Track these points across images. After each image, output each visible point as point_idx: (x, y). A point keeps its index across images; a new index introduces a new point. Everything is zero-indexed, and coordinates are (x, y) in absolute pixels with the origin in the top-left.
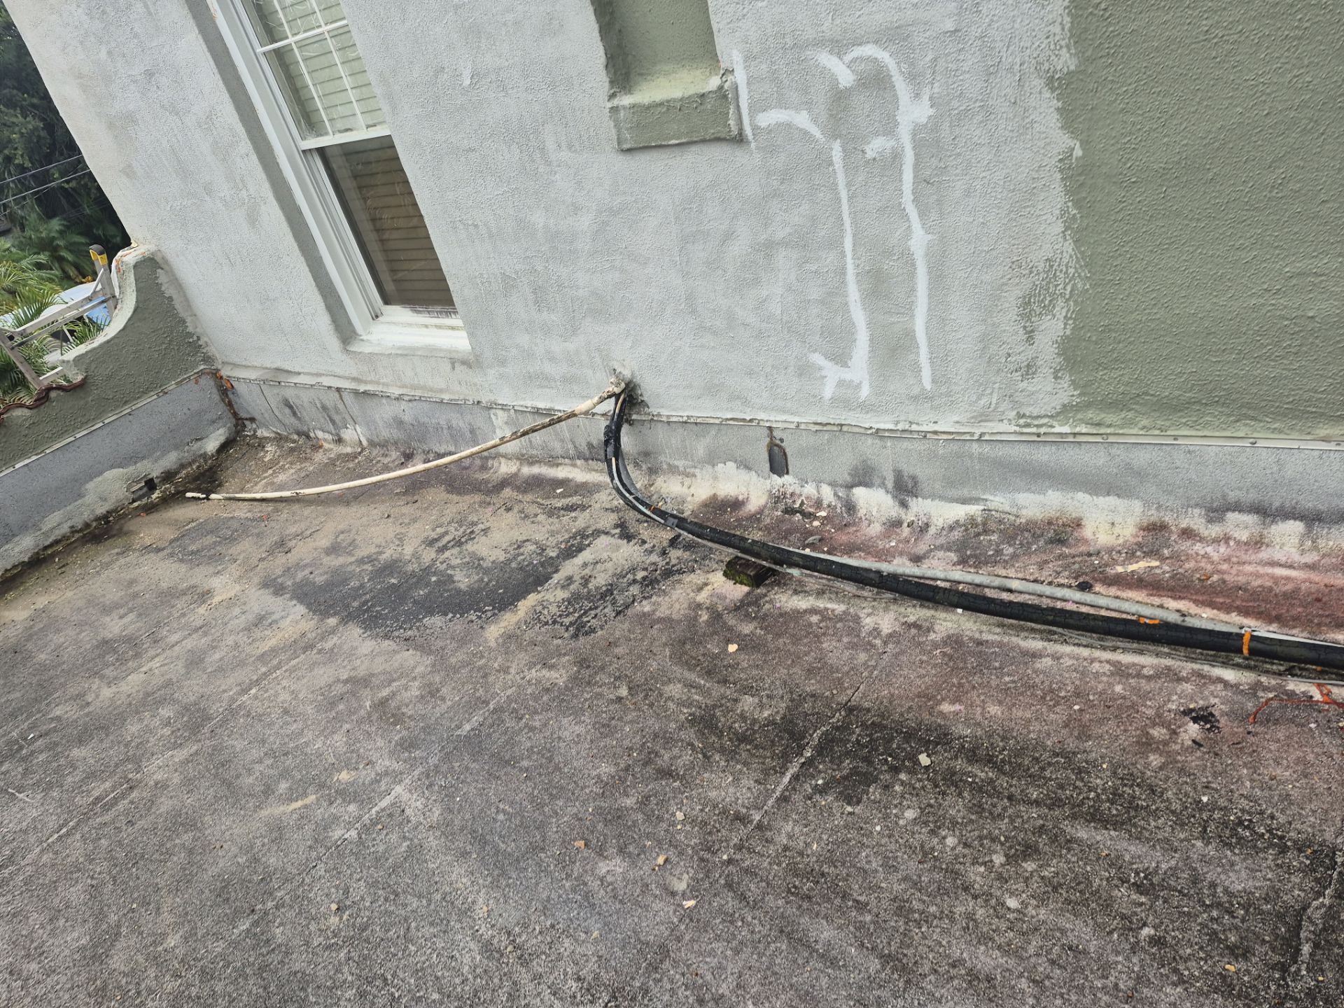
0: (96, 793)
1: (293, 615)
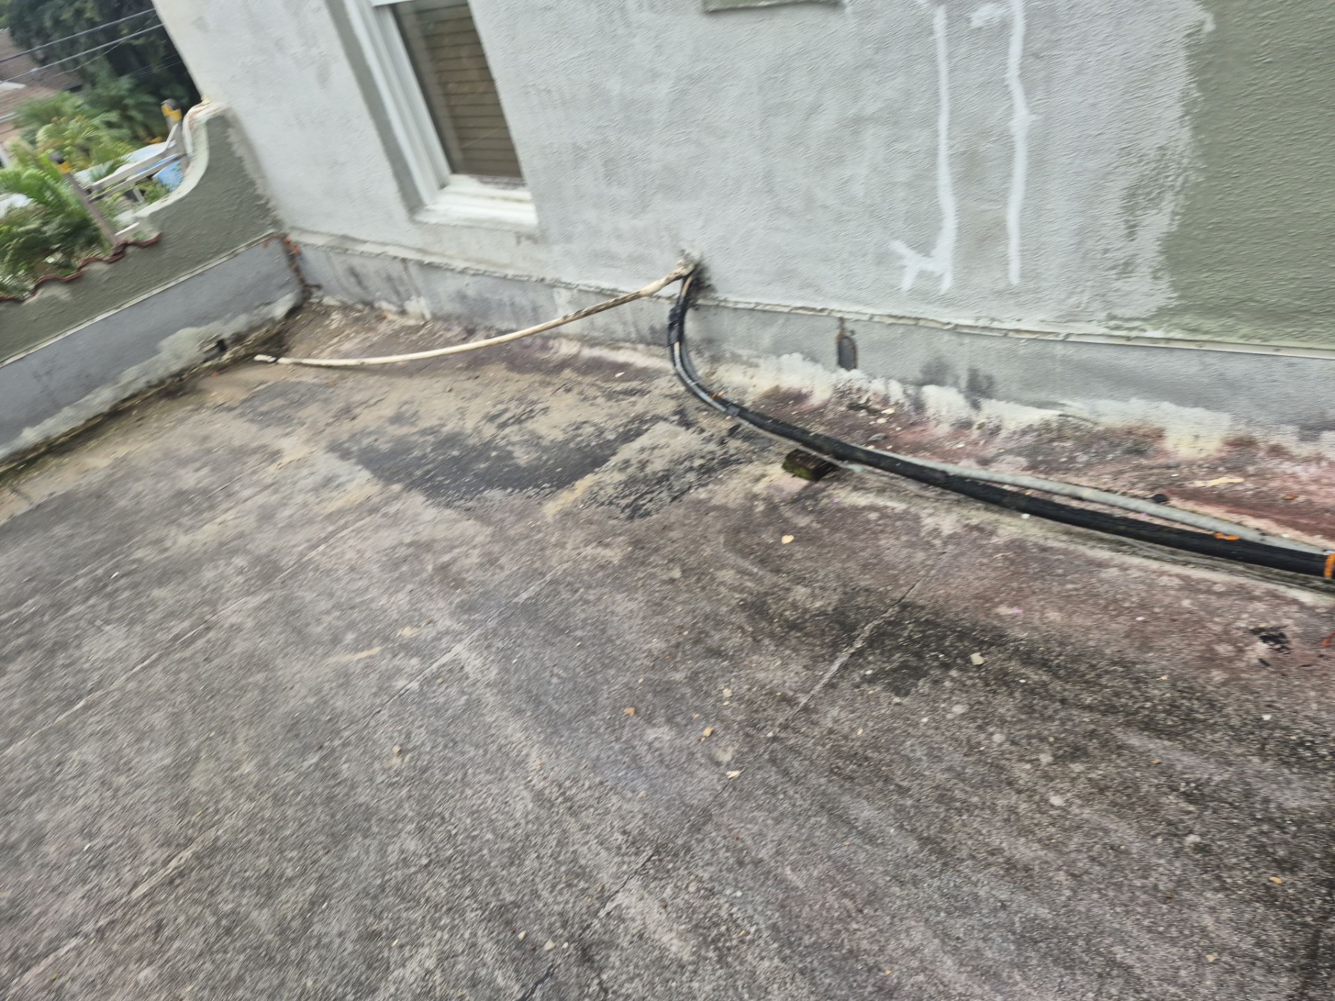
0: (176, 631)
1: (360, 480)
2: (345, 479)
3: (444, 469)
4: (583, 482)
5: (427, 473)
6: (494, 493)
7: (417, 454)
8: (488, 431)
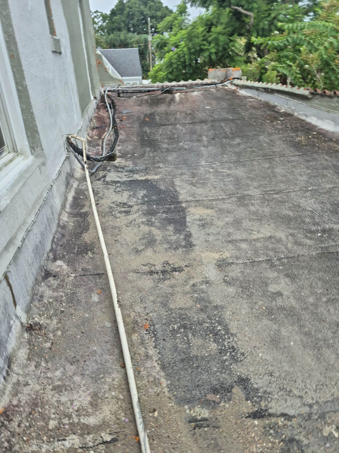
1: (193, 218)
2: (198, 222)
3: (164, 203)
4: (143, 178)
5: (170, 205)
6: (163, 188)
7: (164, 215)
8: (135, 208)
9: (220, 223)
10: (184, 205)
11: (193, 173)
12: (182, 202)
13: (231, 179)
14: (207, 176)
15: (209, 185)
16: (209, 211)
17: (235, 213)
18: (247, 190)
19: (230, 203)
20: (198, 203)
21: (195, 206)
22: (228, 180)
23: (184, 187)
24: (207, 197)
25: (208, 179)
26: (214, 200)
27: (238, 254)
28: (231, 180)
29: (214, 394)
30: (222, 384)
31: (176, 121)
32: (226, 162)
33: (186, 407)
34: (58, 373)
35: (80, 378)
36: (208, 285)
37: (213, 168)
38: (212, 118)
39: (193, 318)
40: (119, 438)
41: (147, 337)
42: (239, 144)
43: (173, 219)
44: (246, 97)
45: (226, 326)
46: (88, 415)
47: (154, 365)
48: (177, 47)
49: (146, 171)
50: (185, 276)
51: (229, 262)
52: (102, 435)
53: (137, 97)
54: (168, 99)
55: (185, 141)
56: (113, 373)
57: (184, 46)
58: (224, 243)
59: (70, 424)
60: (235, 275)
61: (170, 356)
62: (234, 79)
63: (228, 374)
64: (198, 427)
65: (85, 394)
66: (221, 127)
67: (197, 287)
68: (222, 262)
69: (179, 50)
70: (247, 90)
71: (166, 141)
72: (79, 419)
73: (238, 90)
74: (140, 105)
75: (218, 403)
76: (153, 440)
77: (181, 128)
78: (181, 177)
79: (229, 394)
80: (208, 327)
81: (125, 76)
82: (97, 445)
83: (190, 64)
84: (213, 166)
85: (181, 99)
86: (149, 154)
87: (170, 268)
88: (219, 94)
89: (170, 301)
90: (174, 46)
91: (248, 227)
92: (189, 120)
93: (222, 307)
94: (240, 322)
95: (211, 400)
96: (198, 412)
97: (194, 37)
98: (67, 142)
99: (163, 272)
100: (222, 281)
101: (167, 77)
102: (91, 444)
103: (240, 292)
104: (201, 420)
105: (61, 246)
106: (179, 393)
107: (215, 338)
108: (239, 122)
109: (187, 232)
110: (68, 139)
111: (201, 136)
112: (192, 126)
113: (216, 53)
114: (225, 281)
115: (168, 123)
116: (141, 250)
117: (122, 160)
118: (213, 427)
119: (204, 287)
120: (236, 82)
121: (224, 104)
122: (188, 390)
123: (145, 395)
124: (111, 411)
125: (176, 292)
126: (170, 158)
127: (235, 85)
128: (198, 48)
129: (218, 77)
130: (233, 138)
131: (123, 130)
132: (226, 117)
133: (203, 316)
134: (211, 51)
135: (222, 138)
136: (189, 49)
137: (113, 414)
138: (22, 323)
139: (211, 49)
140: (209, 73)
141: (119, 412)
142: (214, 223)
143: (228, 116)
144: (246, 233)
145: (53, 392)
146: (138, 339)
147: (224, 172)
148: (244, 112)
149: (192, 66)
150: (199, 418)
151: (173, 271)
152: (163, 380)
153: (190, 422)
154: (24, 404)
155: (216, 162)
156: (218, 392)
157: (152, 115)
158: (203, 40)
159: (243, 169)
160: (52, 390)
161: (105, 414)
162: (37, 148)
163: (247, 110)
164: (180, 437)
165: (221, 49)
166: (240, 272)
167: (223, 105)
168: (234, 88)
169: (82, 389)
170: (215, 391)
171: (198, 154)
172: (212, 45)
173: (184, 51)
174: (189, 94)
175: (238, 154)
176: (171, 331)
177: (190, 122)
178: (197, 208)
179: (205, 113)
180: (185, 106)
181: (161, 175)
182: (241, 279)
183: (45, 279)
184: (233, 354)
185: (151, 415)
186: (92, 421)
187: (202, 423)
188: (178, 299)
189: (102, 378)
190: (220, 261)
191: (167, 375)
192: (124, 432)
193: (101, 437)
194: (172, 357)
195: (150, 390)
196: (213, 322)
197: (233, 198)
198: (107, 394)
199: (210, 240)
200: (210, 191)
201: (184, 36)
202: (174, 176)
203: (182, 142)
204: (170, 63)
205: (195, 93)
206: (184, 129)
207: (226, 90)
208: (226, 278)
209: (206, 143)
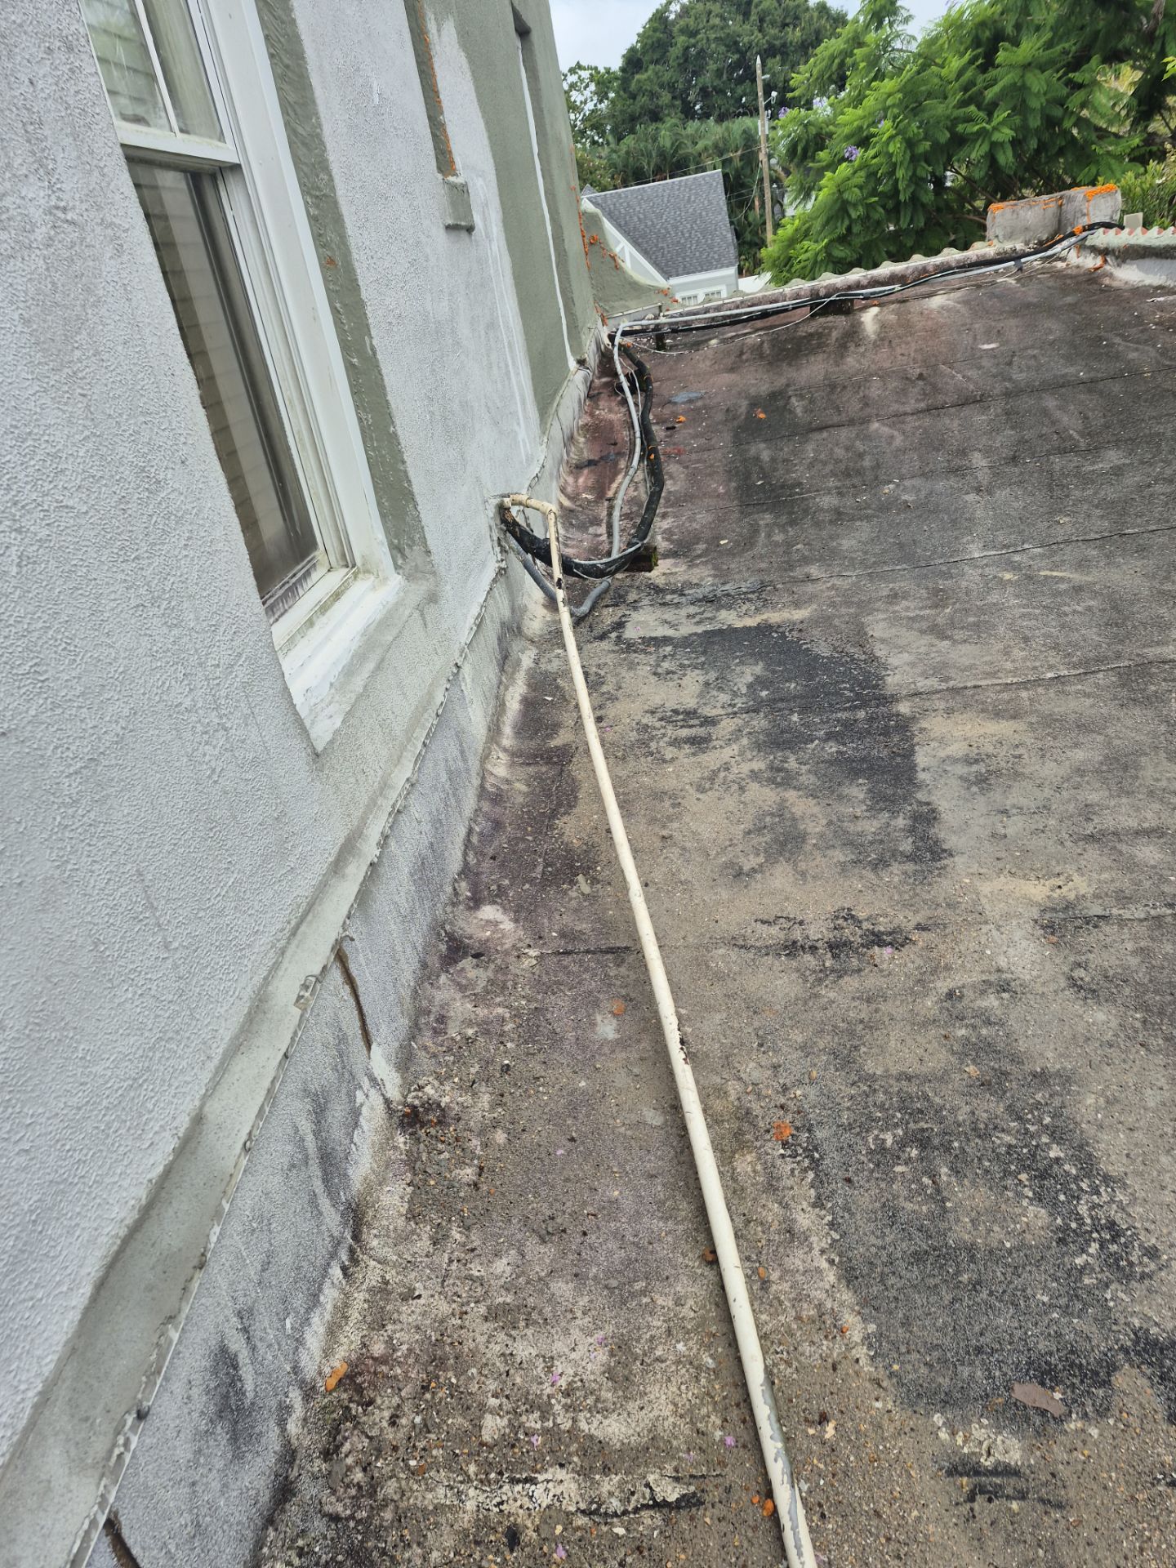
1: (942, 754)
2: (961, 770)
3: (831, 705)
4: (751, 622)
5: (854, 708)
6: (823, 650)
7: (832, 748)
8: (727, 726)
9: (1050, 770)
10: (904, 708)
11: (936, 592)
12: (894, 699)
13: (1092, 603)
14: (994, 598)
15: (1001, 630)
16: (1004, 728)
17: (1110, 731)
18: (1158, 643)
19: (1087, 695)
20: (961, 698)
21: (949, 711)
22: (1079, 609)
23: (902, 642)
24: (993, 675)
25: (997, 608)
26: (1025, 685)
27: (1125, 883)
28: (1089, 609)
29: (1043, 1384)
30: (1072, 1352)
31: (868, 410)
32: (1068, 542)
33: (938, 1419)
34: (501, 1266)
35: (571, 1285)
36: (1005, 995)
37: (1015, 567)
38: (1007, 384)
39: (954, 1110)
40: (708, 1498)
41: (787, 1167)
42: (1118, 471)
43: (863, 760)
44: (1141, 292)
45: (1081, 1147)
46: (601, 1409)
47: (816, 1264)
48: (864, 142)
49: (762, 594)
50: (919, 962)
51: (1091, 913)
52: (651, 1478)
53: (724, 341)
54: (835, 334)
55: (902, 478)
56: (677, 1278)
57: (891, 138)
58: (1068, 844)
59: (546, 1431)
60: (1114, 961)
61: (873, 1240)
62: (1092, 227)
63: (1096, 1320)
64: (982, 1492)
65: (590, 1340)
66: (1045, 412)
67: (965, 1001)
68: (1062, 916)
69: (871, 152)
70: (1148, 263)
71: (832, 483)
72: (574, 1420)
73: (1107, 267)
74: (732, 370)
75: (1060, 1420)
76: (823, 1516)
77: (886, 430)
78: (891, 609)
79: (1101, 1392)
80: (1010, 1146)
81: (678, 275)
82: (636, 1510)
83: (914, 198)
84: (1017, 558)
85: (883, 326)
86: (769, 536)
87: (860, 932)
88: (1031, 294)
89: (863, 1049)
90: (853, 140)
91: (1164, 783)
92: (917, 401)
93: (1066, 1079)
94: (1139, 1136)
95: (1029, 1404)
96: (981, 1443)
97: (930, 95)
98: (498, 522)
99: (836, 947)
100: (1063, 983)
101: (829, 255)
102: (615, 1505)
103: (1138, 1025)
104: (995, 1472)
105: (494, 858)
106: (909, 1367)
107: (1041, 1187)
108: (1117, 388)
109: (920, 803)
110: (502, 510)
111: (963, 453)
112: (927, 421)
113: (1015, 143)
114: (1074, 984)
115: (836, 419)
116: (754, 870)
117: (676, 565)
118: (1042, 1500)
119: (991, 1002)
120: (1100, 238)
121: (1054, 328)
122: (943, 1361)
123: (788, 1364)
124: (676, 1405)
125: (886, 1019)
126: (846, 544)
127: (1094, 250)
128: (944, 136)
129: (1027, 229)
130: (1094, 451)
131: (679, 462)
132: (1063, 376)
133: (989, 1107)
134: (997, 137)
135: (1049, 453)
136: (910, 144)
137: (681, 1416)
138: (387, 1102)
139: (995, 129)
140: (989, 222)
141: (704, 1411)
142: (1027, 771)
143: (1072, 370)
144: (1156, 806)
145: (491, 1325)
146: (754, 1171)
147: (1062, 579)
148: (1137, 350)
149: (923, 205)
150: (987, 1463)
151: (873, 943)
152: (850, 1319)
153: (953, 1472)
154: (406, 1357)
155: (1026, 546)
156: (1056, 1380)
157: (776, 400)
158: (964, 103)
159: (1139, 563)
160: (486, 1319)
161: (656, 1413)
162: (410, 547)
163: (1151, 341)
164: (918, 1519)
165: (1035, 122)
166: (1135, 953)
167: (1051, 331)
168: (1090, 262)
169: (578, 1322)
170: (1046, 1376)
171: (954, 522)
172: (1001, 115)
173: (891, 155)
174: (915, 306)
175: (1119, 510)
176: (871, 1152)
177: (922, 405)
178: (957, 717)
179: (980, 368)
180: (899, 351)
181: (815, 606)
182: (1141, 976)
183: (450, 964)
184: (1114, 1248)
185: (811, 1431)
186: (614, 1429)
187: (998, 1481)
188: (892, 1043)
189: (643, 1293)
190: (1054, 910)
191: (865, 1302)
192: (720, 1480)
193: (648, 1485)
194: (879, 1242)
195: (806, 1348)
196: (1032, 1128)
197: (1100, 675)
198: (660, 1348)
199: (1010, 831)
200: (1006, 652)
201: (889, 102)
202: (865, 607)
203: (890, 482)
204: (838, 205)
205: (937, 302)
206: (896, 433)
207: (1059, 275)
208: (1079, 973)
209: (983, 477)
